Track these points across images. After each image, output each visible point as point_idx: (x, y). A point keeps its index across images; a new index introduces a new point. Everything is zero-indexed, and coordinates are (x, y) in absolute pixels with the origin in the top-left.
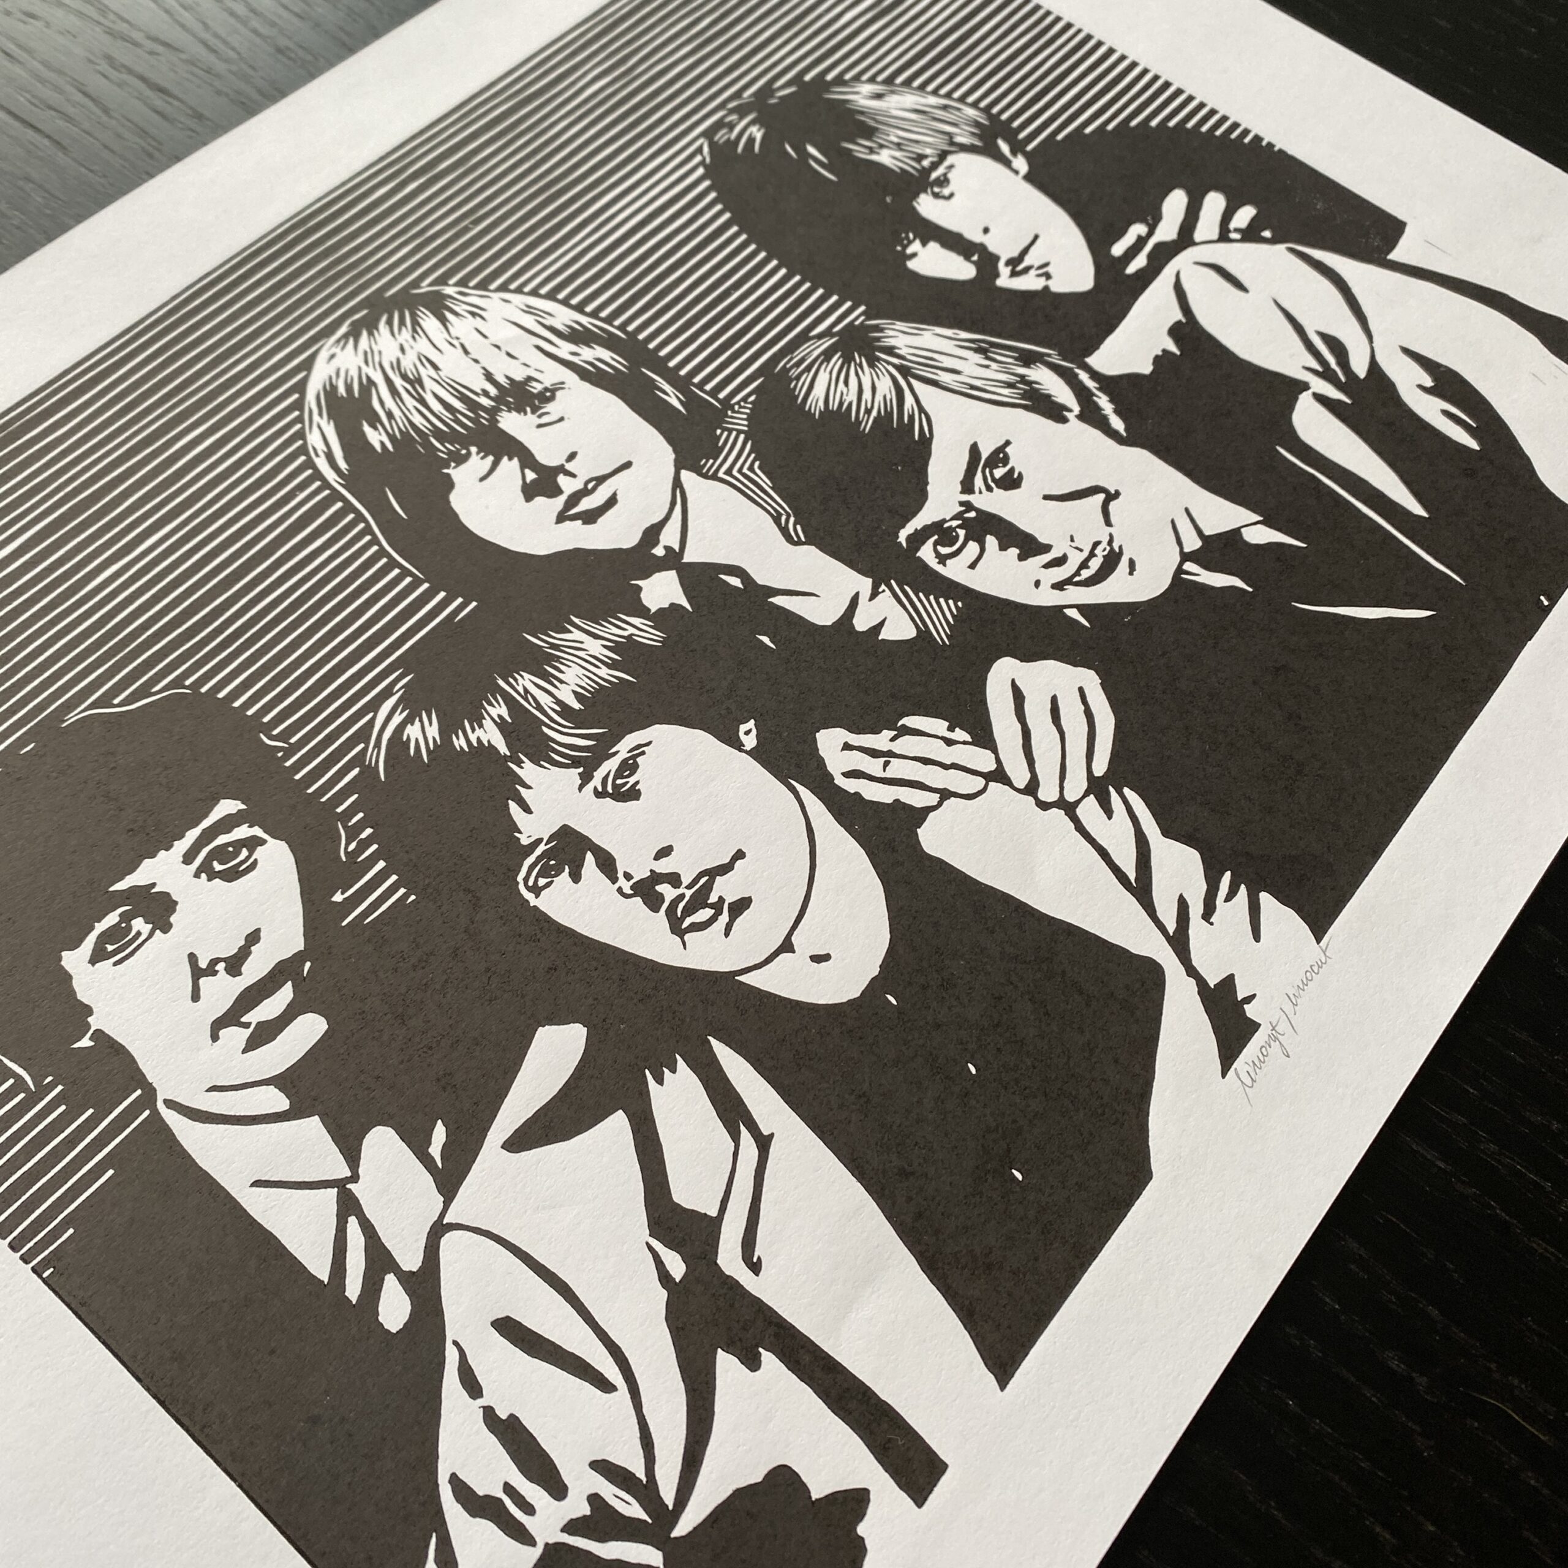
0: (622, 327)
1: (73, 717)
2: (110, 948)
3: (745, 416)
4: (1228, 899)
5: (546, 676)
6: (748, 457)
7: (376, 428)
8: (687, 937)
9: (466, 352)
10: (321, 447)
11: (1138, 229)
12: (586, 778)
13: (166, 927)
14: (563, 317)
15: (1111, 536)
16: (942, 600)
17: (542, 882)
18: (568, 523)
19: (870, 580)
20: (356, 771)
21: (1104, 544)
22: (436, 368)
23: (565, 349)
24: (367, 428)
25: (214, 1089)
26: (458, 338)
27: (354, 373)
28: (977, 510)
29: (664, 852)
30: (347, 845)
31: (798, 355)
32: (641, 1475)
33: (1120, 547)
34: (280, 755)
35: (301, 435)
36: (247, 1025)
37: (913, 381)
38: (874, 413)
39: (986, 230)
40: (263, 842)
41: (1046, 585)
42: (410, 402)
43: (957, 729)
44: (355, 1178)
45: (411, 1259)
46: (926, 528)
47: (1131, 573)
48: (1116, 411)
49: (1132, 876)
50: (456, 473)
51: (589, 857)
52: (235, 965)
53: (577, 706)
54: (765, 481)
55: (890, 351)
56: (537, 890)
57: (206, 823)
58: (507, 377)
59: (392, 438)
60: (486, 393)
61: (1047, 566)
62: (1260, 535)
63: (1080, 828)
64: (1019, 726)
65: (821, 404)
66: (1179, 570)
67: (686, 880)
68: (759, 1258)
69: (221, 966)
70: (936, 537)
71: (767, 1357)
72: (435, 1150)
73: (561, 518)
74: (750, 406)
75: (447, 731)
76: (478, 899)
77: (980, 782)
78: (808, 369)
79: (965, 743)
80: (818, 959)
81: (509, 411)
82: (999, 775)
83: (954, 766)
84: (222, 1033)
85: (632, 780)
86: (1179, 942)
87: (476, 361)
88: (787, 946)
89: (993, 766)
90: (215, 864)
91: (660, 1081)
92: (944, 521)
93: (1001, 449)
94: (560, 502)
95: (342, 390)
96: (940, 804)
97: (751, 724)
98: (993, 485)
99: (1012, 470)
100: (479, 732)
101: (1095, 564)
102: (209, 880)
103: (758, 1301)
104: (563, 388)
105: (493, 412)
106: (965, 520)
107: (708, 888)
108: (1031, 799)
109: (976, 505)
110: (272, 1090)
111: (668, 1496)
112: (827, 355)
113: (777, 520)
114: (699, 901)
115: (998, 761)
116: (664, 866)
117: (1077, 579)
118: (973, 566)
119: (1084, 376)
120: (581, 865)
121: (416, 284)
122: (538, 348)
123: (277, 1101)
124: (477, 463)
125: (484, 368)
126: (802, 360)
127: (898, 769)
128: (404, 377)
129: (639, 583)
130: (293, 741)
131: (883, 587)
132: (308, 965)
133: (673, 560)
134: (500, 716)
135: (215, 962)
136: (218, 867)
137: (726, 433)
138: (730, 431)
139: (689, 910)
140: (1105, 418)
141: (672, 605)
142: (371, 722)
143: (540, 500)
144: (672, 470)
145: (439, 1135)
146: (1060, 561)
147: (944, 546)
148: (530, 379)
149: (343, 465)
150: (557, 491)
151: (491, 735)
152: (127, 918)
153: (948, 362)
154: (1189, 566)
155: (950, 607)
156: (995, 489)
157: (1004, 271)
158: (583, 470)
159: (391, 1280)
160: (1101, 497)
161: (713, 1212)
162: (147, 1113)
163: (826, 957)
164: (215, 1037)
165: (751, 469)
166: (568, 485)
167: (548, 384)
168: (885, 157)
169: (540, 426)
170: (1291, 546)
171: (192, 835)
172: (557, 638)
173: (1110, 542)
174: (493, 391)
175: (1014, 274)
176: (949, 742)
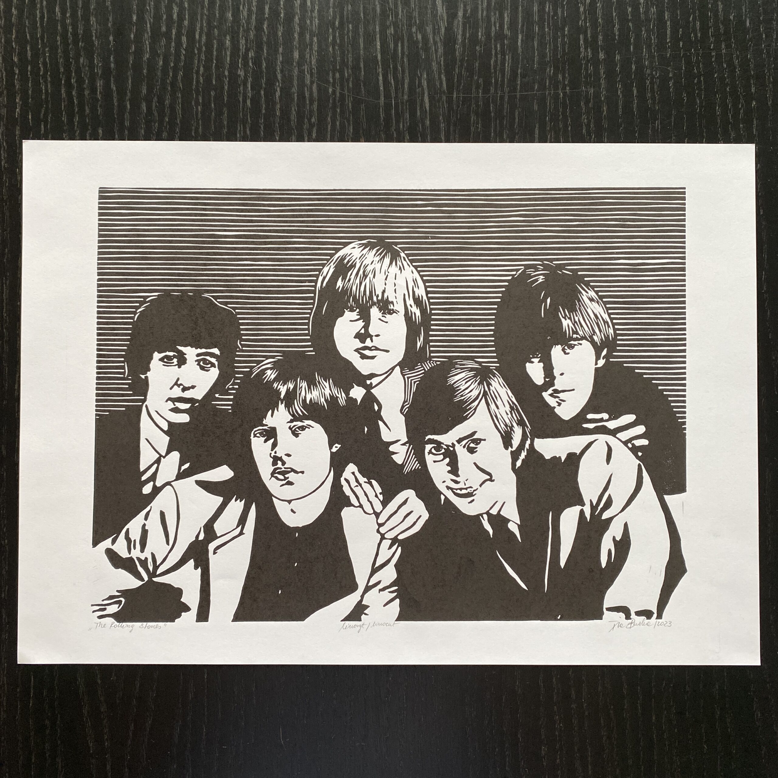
0: (431, 309)
1: (206, 295)
2: (165, 360)
3: (430, 366)
4: (390, 592)
5: (309, 388)
6: (417, 379)
7: (342, 281)
8: (273, 478)
9: (386, 279)
10: (325, 274)
11: (605, 416)
12: (291, 421)
13: (179, 367)
14: (421, 292)
15: (477, 489)
16: (417, 462)
17: (258, 435)
18: (357, 353)
19: (407, 440)
20: (248, 370)
21: (472, 490)
22: (374, 277)
23: (410, 302)
24: (340, 279)
25: (156, 411)
26: (388, 272)
27: (354, 258)
28: (454, 449)
29: (288, 455)
30: (230, 385)
31: (465, 362)
32: (158, 564)
33: (475, 494)
34: (238, 349)
35: (323, 265)
36: (175, 405)
37: (483, 399)
38: (462, 398)
39: (562, 374)
40: (215, 367)
41: (445, 484)
42: (358, 281)
43: (382, 495)
44: (164, 457)
45: (159, 484)
46: (436, 441)
47: (469, 503)
48: (523, 460)
49: (377, 565)
50: (347, 313)
51: (273, 440)
52: (185, 389)
53: (308, 402)
54: (414, 389)
55: (489, 384)
56: (255, 436)
57: (209, 351)
58: (388, 297)
59: (343, 287)
60: (378, 296)
61: (452, 480)
62: (513, 527)
63: (379, 545)
64: (396, 509)
65: (453, 382)
66: (481, 515)
67: (286, 466)
68: (217, 552)
69: (182, 387)
70: (436, 445)
71: (199, 569)
72: (183, 468)
73: (357, 350)
74: (435, 364)
75: (275, 380)
76: (242, 425)
77: (372, 512)
78: (462, 369)
79: (380, 500)
80: (292, 511)
81: (377, 308)
82: (377, 515)
83: (371, 503)
84: (169, 402)
85: (300, 432)
86: (368, 589)
87: (385, 284)
88: (289, 502)
89: (379, 511)
90: (202, 362)
91: (236, 500)
92: (443, 444)
93: (481, 440)
94: (361, 345)
95: (346, 261)
96: (357, 507)
97: (339, 446)
98: (466, 447)
99: (477, 448)
100: (282, 387)
101: (464, 492)
102: (198, 365)
103: (208, 559)
104: (397, 313)
105: (374, 304)
106: (448, 448)
107: (288, 472)
108: (377, 527)
109: (456, 448)
110: (167, 423)
111: (158, 572)
112: (472, 369)
113: (405, 402)
114: (283, 473)
115: (381, 512)
116: (285, 458)
117: (455, 491)
118: (435, 462)
119: (528, 442)
120: (269, 440)
121: (396, 244)
122: (404, 295)
123: (165, 427)
124: (354, 315)
125: (385, 288)
126: (464, 365)
127: (358, 490)
128: (364, 272)
129: (355, 386)
130: (244, 348)
131: (408, 445)
132: (197, 404)
133: (369, 388)
134: (290, 388)
135: (181, 384)
136: (201, 363)
137: (420, 366)
138: (422, 367)
139: (279, 473)
140: (518, 459)
141: (356, 399)
142: (263, 361)
143: (357, 340)
144: (397, 363)
145: (187, 466)
146: (456, 482)
147: (435, 450)
148: (392, 303)
149: (324, 284)
150: (363, 342)
151: (283, 390)
152: (174, 356)
153: (499, 403)
154: (485, 516)
155: (417, 465)
156: (465, 449)
157: (550, 391)
158: (376, 342)
159: (151, 483)
160: (489, 477)
161: (218, 535)
162: (141, 404)
163: (294, 512)
164: (167, 401)
165: (415, 382)
166: (368, 343)
167: (395, 309)
168: (566, 323)
169: (380, 319)
170: (517, 537)
171: (204, 350)
172: (322, 381)
173: (474, 491)
174: (380, 298)
175: (551, 395)
176: (376, 496)
